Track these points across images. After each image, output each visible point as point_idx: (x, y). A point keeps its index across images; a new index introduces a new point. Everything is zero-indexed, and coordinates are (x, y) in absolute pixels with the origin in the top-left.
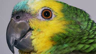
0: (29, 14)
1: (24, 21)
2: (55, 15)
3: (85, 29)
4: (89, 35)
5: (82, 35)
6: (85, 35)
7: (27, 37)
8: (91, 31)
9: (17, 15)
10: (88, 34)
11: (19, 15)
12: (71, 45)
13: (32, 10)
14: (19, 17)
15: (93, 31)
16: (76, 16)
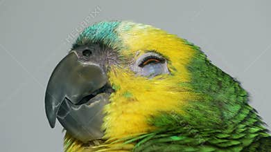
0: (116, 53)
1: (98, 65)
2: (169, 71)
3: (229, 120)
4: (234, 132)
5: (218, 129)
6: (226, 131)
7: (92, 104)
8: (242, 126)
9: (87, 48)
10: (231, 131)
11: (91, 50)
12: (188, 141)
13: (123, 46)
14: (91, 53)
15: (247, 126)
16: (218, 87)
